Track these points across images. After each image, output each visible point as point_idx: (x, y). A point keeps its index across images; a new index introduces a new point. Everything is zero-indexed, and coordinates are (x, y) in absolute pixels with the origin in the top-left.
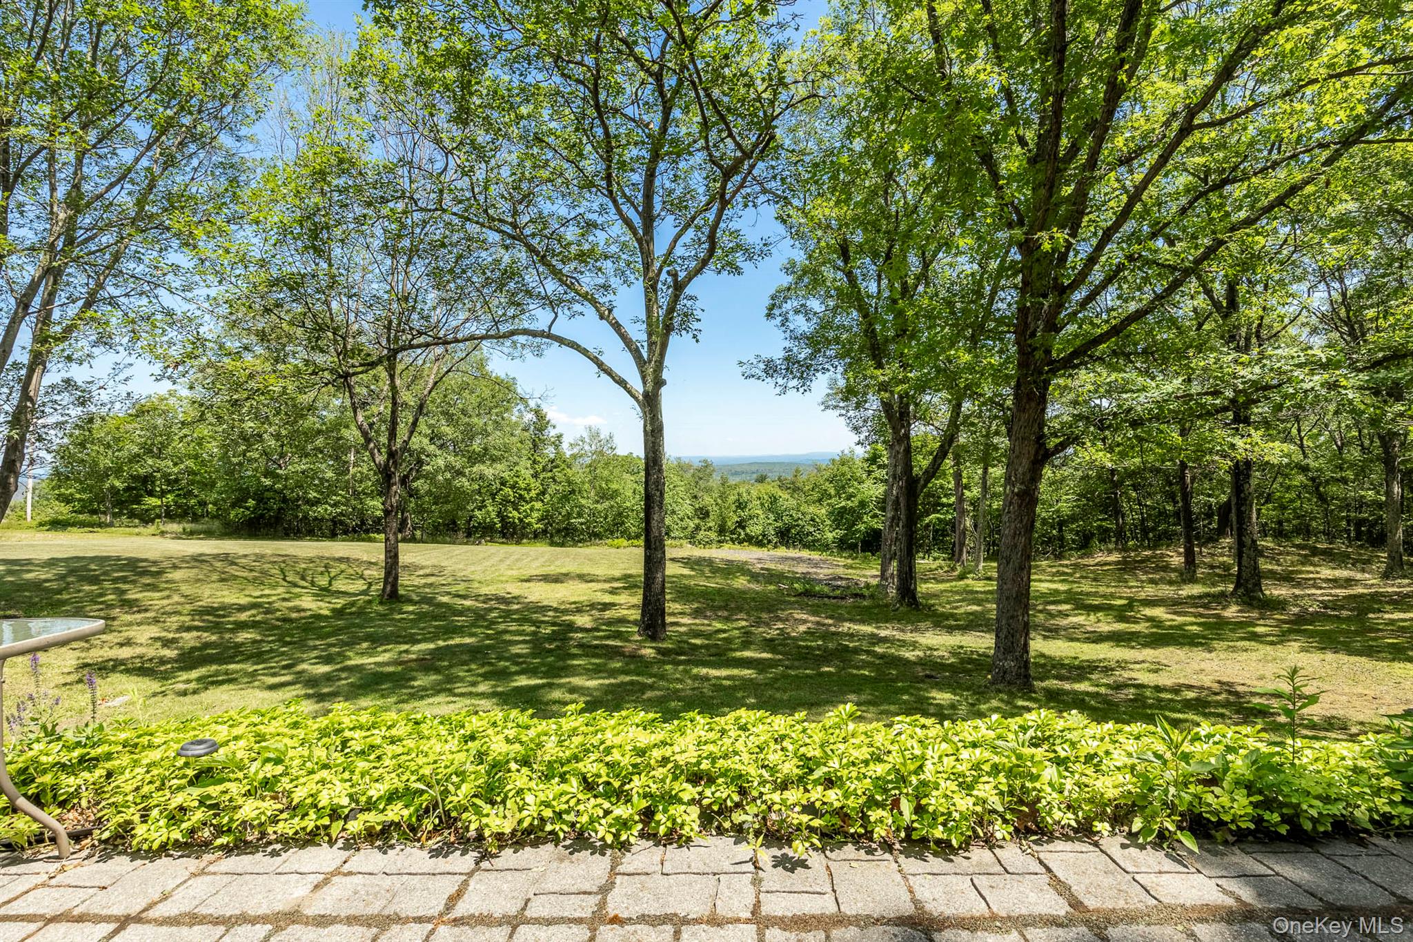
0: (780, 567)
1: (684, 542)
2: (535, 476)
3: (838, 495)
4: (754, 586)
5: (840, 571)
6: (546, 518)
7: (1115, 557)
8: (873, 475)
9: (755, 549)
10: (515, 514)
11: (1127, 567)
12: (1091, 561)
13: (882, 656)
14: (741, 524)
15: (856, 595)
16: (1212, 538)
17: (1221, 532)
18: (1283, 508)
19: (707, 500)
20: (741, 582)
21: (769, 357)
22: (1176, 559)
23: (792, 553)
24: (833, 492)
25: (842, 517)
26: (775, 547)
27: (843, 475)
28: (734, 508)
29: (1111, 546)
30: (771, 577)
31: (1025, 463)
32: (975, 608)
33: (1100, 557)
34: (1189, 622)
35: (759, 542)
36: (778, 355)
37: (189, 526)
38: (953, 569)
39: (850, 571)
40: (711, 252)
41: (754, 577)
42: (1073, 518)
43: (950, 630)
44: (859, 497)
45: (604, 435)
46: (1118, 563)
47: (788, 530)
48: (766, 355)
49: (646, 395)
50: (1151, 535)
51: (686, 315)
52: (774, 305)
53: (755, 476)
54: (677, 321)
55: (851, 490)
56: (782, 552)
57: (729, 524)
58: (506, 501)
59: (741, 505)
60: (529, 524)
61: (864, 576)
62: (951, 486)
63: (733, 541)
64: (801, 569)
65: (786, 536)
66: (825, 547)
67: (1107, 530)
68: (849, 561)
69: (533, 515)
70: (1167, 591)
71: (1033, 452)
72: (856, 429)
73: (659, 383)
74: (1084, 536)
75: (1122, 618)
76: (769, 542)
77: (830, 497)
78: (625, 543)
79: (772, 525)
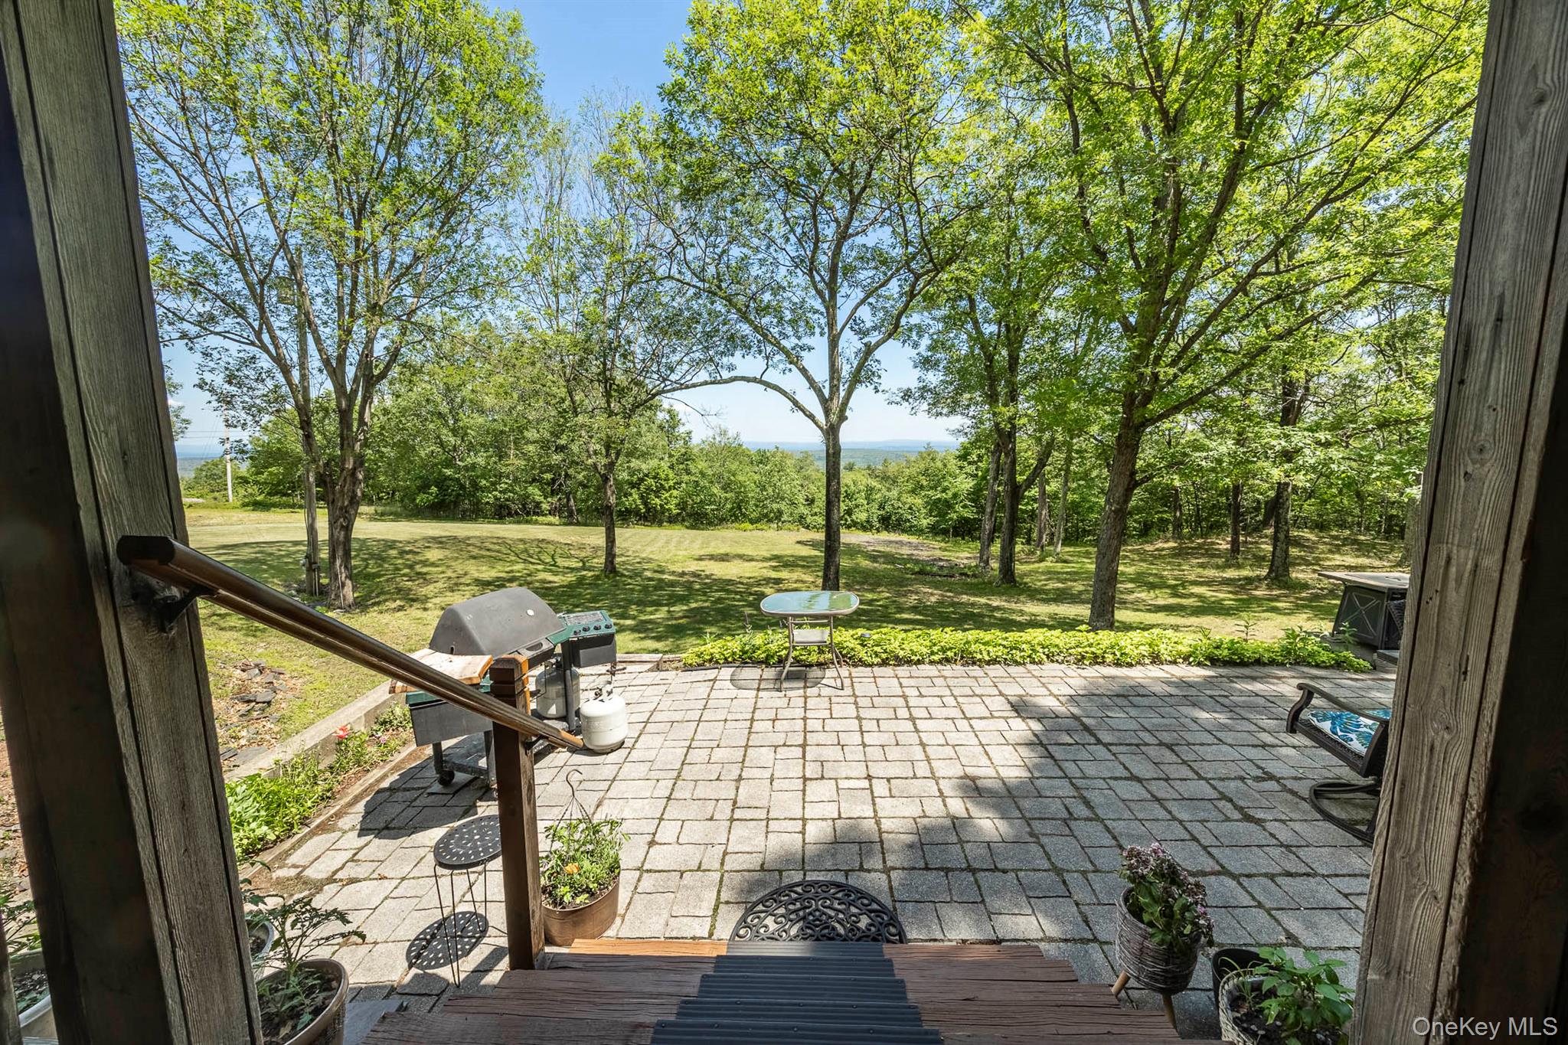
0: (889, 549)
2: (672, 467)
3: (933, 487)
4: (875, 565)
5: (938, 553)
6: (682, 505)
7: (1172, 544)
8: (964, 470)
9: (861, 533)
10: (658, 501)
11: (1180, 553)
12: (1149, 547)
13: (1001, 619)
15: (962, 574)
16: (1257, 529)
17: (1265, 523)
18: (1325, 502)
19: (811, 490)
20: (865, 563)
22: (1223, 544)
23: (893, 537)
24: (928, 485)
25: (940, 508)
26: (878, 531)
28: (841, 497)
29: (1169, 534)
30: (886, 558)
32: (1060, 585)
33: (1158, 544)
34: (1224, 596)
35: (864, 527)
37: (380, 509)
38: (1036, 554)
39: (947, 553)
41: (874, 558)
43: (1046, 601)
44: (953, 490)
45: (731, 434)
46: (1174, 548)
47: (889, 517)
49: (828, 425)
50: (1204, 524)
55: (946, 484)
56: (885, 536)
58: (649, 489)
59: (847, 494)
60: (669, 510)
61: (962, 558)
63: (842, 524)
64: (905, 551)
65: (888, 522)
66: (920, 532)
67: (1167, 521)
68: (943, 544)
69: (671, 501)
70: (1211, 573)
71: (1126, 483)
74: (1145, 525)
75: (1175, 595)
76: (873, 527)
78: (751, 527)
79: (876, 513)
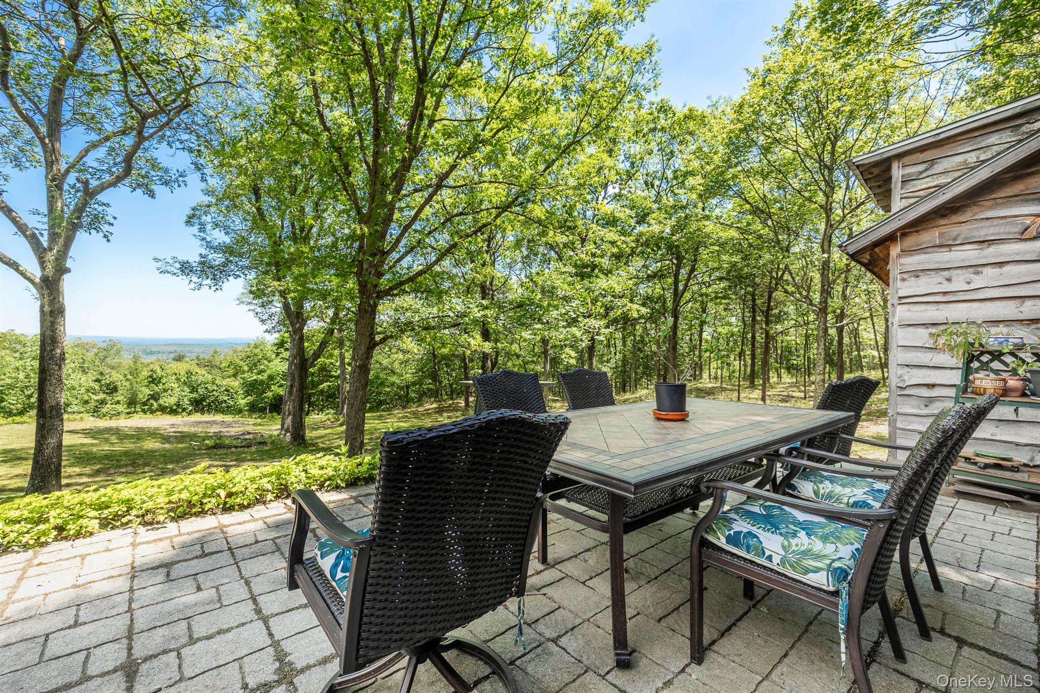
0: (193, 430)
1: (85, 416)
3: (251, 370)
4: (167, 446)
7: (435, 405)
8: (281, 356)
9: (168, 417)
11: (439, 411)
12: (421, 409)
14: (155, 397)
15: (260, 443)
19: (116, 377)
20: (151, 444)
21: (185, 259)
23: (207, 417)
24: (246, 368)
25: (251, 388)
26: (189, 413)
27: (256, 355)
28: (146, 382)
29: (432, 399)
30: (182, 437)
31: (363, 348)
33: (428, 406)
35: (173, 411)
36: (194, 258)
38: (337, 420)
39: (259, 427)
40: (127, 172)
42: (414, 384)
44: (269, 372)
46: (436, 409)
47: (203, 400)
48: (182, 257)
49: (45, 280)
51: (96, 217)
52: (194, 215)
53: (172, 356)
54: (85, 220)
55: (262, 367)
56: (197, 417)
57: (141, 396)
59: (154, 380)
61: (270, 430)
62: (338, 364)
63: (144, 411)
64: (214, 429)
65: (199, 405)
66: (238, 411)
67: (431, 390)
68: (259, 421)
71: (367, 342)
72: (263, 321)
73: (61, 270)
74: (419, 394)
76: (184, 410)
77: (244, 372)
79: (187, 396)
